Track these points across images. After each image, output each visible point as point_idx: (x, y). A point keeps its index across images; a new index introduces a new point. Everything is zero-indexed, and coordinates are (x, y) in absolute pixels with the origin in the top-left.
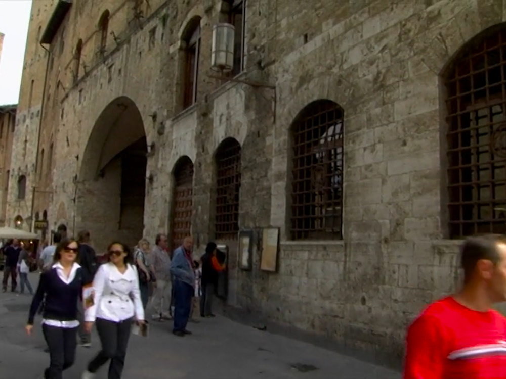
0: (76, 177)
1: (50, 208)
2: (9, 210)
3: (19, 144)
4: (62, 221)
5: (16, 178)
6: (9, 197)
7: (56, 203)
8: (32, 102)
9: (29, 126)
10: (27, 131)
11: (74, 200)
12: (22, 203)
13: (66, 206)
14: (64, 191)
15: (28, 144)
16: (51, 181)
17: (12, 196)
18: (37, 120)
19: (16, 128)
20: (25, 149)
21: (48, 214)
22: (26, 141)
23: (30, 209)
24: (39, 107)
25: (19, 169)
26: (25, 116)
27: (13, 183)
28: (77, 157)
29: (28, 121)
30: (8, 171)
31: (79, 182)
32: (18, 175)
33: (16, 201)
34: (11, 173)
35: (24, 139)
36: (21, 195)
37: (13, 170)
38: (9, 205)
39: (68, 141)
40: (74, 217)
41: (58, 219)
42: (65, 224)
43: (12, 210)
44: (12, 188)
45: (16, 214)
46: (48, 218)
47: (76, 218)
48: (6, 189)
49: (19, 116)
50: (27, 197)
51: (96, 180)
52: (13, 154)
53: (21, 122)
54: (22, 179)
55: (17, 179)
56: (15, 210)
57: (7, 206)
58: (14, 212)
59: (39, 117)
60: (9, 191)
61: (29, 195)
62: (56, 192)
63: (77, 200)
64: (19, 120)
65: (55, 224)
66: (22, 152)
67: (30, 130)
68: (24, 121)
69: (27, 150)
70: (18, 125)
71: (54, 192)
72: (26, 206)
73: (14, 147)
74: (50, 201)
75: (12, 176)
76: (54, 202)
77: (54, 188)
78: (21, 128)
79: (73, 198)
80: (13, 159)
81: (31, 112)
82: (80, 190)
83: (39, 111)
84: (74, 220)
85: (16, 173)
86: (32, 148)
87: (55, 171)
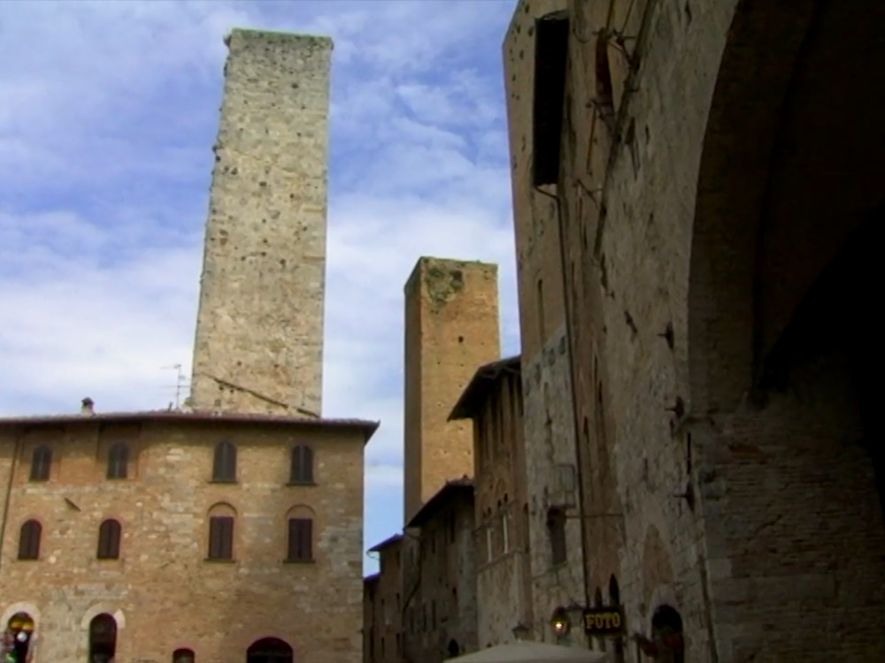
0: (679, 409)
1: (624, 564)
2: (537, 600)
3: (536, 434)
4: (662, 594)
5: (541, 517)
6: (533, 564)
7: (636, 541)
8: (547, 326)
9: (550, 384)
10: (547, 398)
11: (689, 496)
12: (563, 573)
13: (664, 535)
14: (652, 488)
15: (554, 427)
16: (614, 483)
17: (541, 560)
18: (562, 361)
19: (526, 402)
20: (549, 441)
21: (622, 584)
22: (549, 422)
23: (582, 586)
24: (561, 330)
25: (546, 490)
26: (538, 367)
27: (537, 530)
28: (669, 335)
29: (546, 374)
30: (526, 507)
31: (691, 420)
32: (546, 506)
33: (550, 571)
34: (531, 509)
35: (545, 420)
36: (559, 555)
37: (534, 499)
38: (537, 586)
39: (629, 321)
40: (701, 560)
41: (647, 591)
42: (673, 603)
43: (544, 598)
44: (538, 542)
45: (553, 606)
46: (624, 597)
47: (707, 564)
48: (528, 550)
49: (526, 373)
50: (570, 557)
51: (758, 401)
52: (529, 462)
53: (533, 382)
54: (555, 518)
55: (545, 519)
56: (550, 596)
57: (533, 587)
58: (549, 602)
59: (566, 353)
60: (533, 551)
61: (575, 552)
62: (629, 506)
63: (697, 494)
64: (528, 383)
65: (643, 608)
66: (545, 448)
67: (552, 393)
68: (538, 377)
69: (554, 439)
70: (528, 394)
71: (625, 511)
72: (573, 579)
73: (527, 445)
74: (619, 545)
75: (534, 513)
76: (630, 542)
77: (624, 500)
78: (535, 398)
79: (684, 490)
80: (531, 475)
81: (548, 350)
82: (700, 446)
83: (563, 339)
84: (704, 574)
85: (540, 504)
86: (565, 431)
87: (617, 448)
